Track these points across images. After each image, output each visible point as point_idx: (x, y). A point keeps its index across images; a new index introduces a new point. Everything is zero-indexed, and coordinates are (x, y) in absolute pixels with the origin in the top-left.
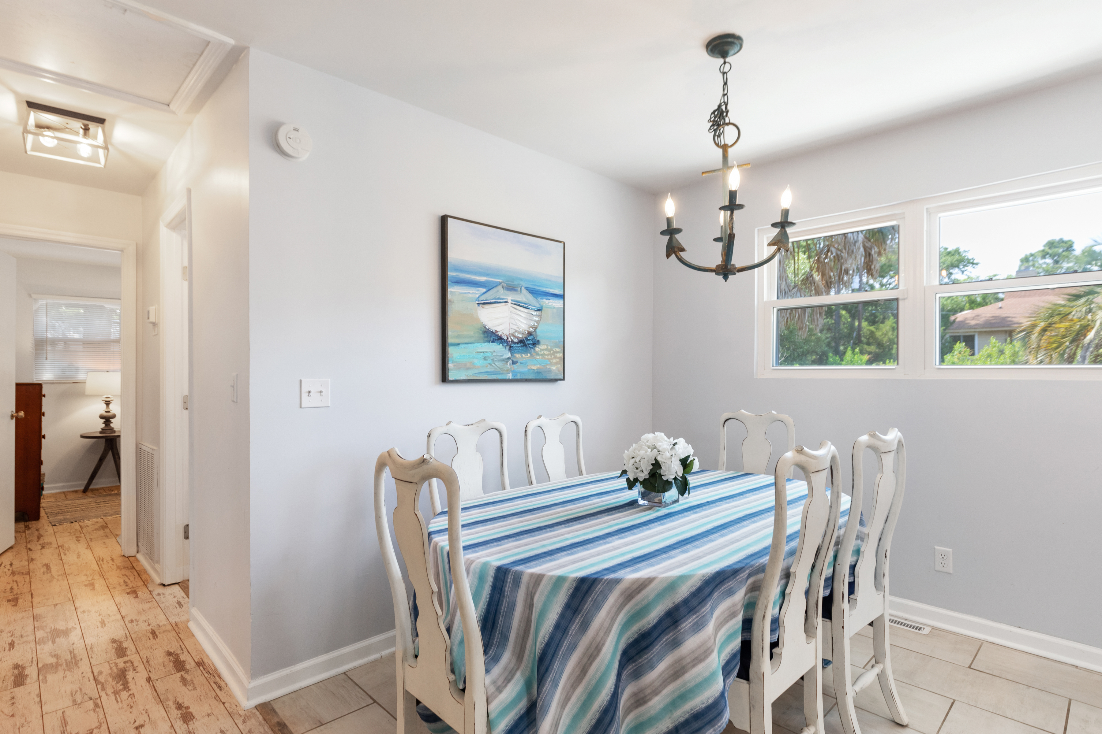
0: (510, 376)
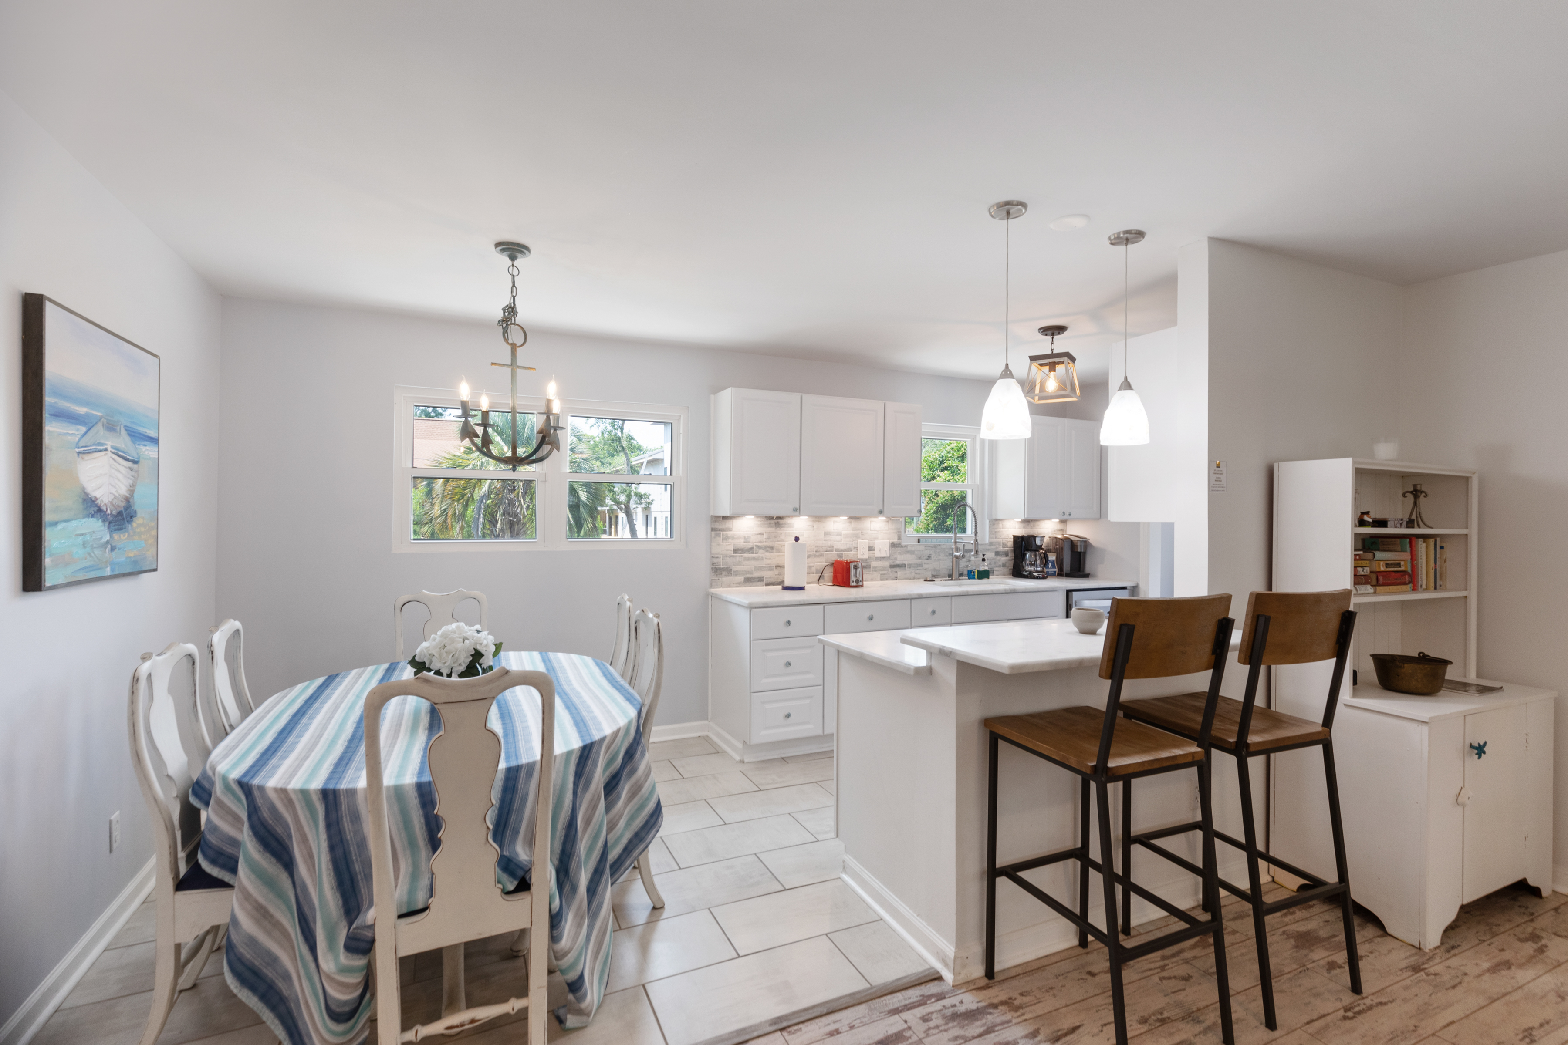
0: (108, 572)
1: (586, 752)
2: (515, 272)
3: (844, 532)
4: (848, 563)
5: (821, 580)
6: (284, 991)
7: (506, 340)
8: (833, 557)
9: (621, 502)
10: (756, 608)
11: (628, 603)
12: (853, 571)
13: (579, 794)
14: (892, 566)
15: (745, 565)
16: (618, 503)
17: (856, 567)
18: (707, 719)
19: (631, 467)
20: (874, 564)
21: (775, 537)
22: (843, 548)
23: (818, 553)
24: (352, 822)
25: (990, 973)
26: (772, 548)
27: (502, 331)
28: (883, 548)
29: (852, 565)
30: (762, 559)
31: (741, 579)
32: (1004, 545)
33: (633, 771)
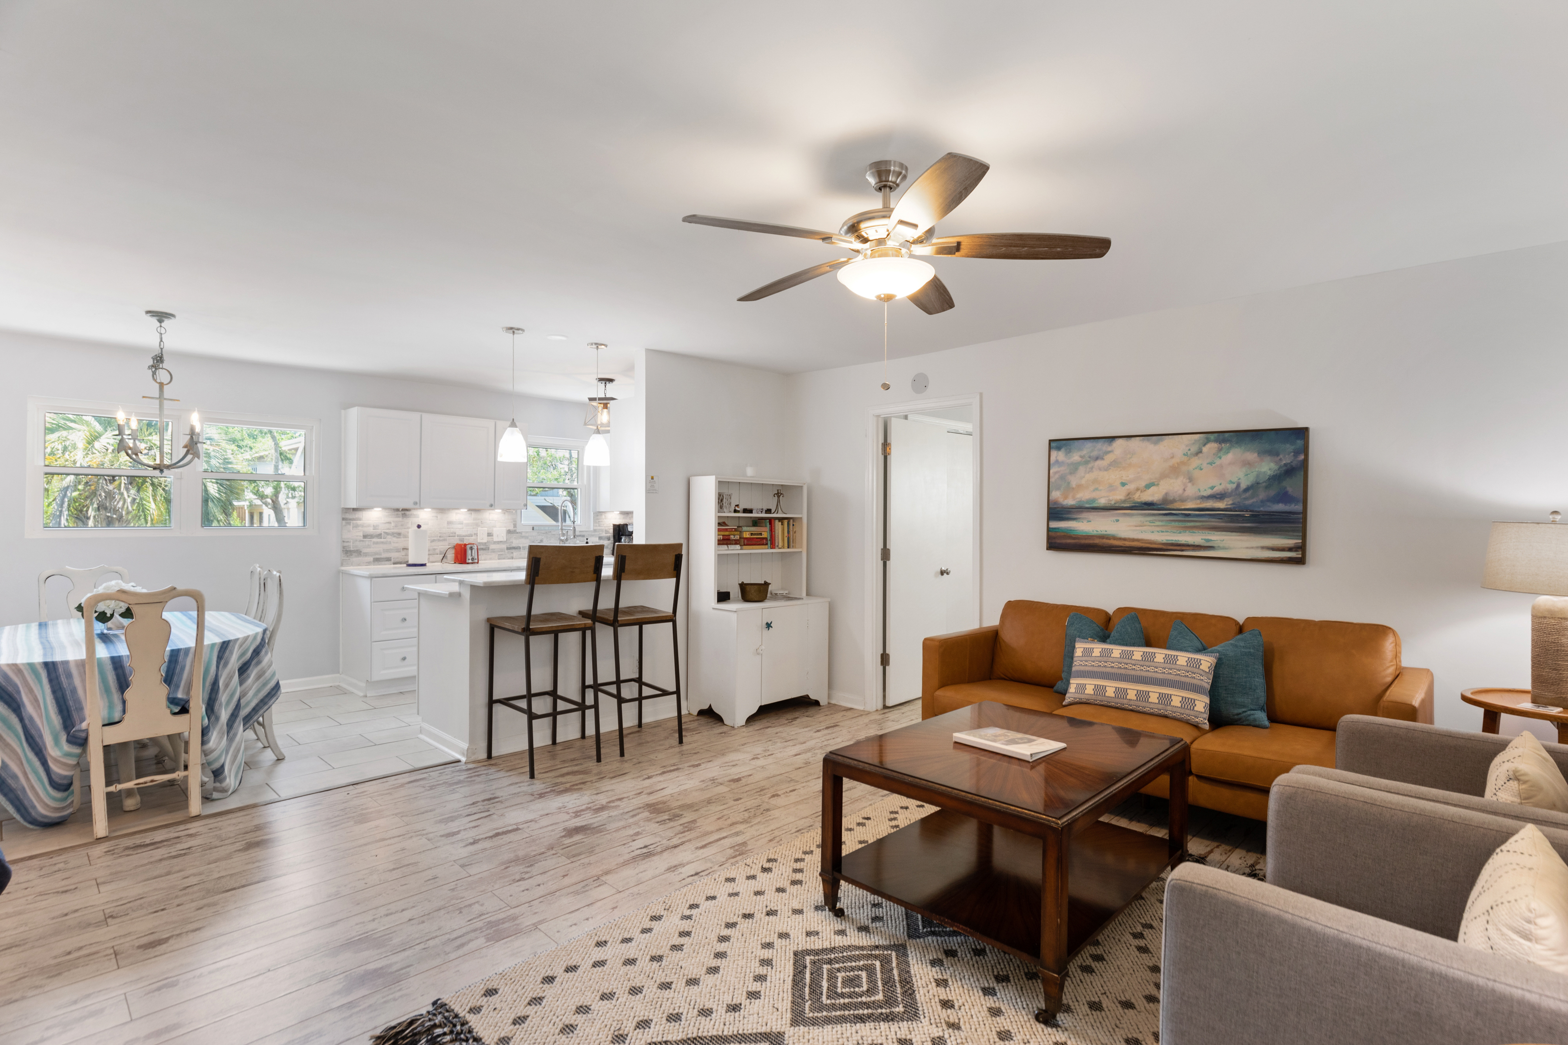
1: (225, 645)
2: (163, 331)
3: (465, 522)
4: (465, 545)
5: (444, 560)
6: (13, 785)
7: (155, 380)
8: (456, 541)
9: (267, 496)
10: (376, 577)
11: (259, 569)
12: (469, 552)
13: (220, 669)
14: (508, 549)
15: (374, 548)
16: (262, 497)
17: (471, 549)
18: (339, 673)
19: (281, 454)
20: (492, 547)
21: (402, 525)
22: (464, 534)
23: (441, 539)
24: (67, 678)
25: (490, 756)
26: (399, 534)
27: (151, 373)
28: (500, 534)
29: (468, 547)
30: (390, 543)
31: (371, 559)
32: (607, 532)
33: (259, 663)
